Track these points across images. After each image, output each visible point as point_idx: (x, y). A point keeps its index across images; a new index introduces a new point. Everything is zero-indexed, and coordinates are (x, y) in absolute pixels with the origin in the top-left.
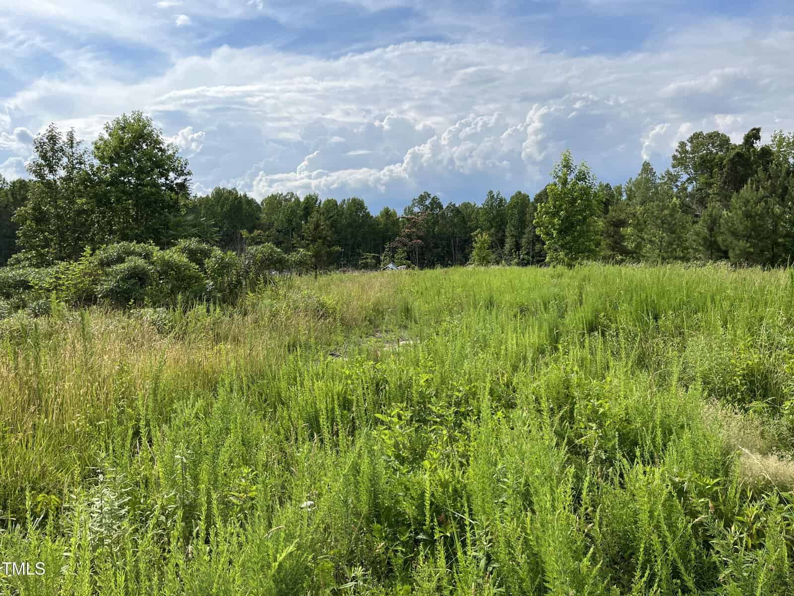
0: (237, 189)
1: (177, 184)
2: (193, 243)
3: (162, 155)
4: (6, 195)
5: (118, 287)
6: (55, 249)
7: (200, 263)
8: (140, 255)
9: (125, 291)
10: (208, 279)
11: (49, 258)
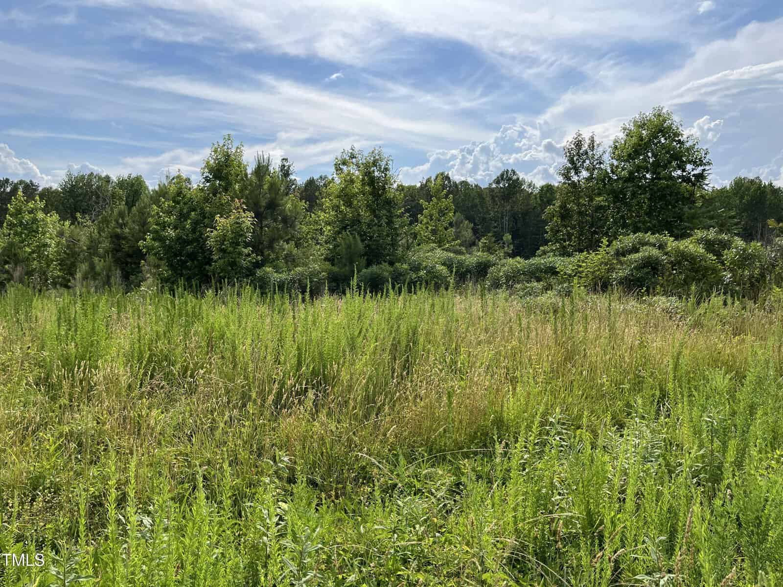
0: (761, 178)
1: (694, 175)
2: (712, 234)
3: (680, 148)
4: (536, 198)
5: (632, 275)
6: (575, 242)
7: (719, 255)
8: (654, 245)
9: (638, 280)
10: (725, 270)
11: (570, 250)
